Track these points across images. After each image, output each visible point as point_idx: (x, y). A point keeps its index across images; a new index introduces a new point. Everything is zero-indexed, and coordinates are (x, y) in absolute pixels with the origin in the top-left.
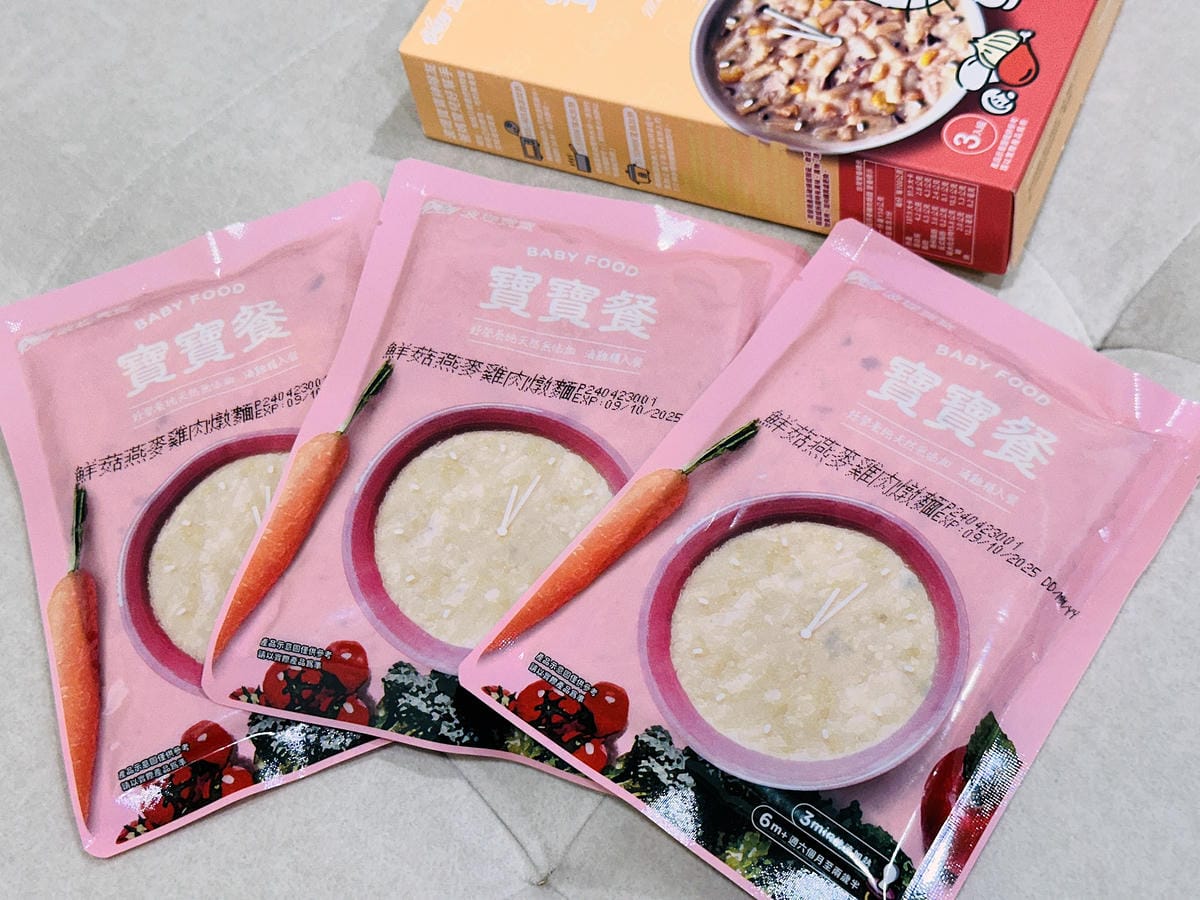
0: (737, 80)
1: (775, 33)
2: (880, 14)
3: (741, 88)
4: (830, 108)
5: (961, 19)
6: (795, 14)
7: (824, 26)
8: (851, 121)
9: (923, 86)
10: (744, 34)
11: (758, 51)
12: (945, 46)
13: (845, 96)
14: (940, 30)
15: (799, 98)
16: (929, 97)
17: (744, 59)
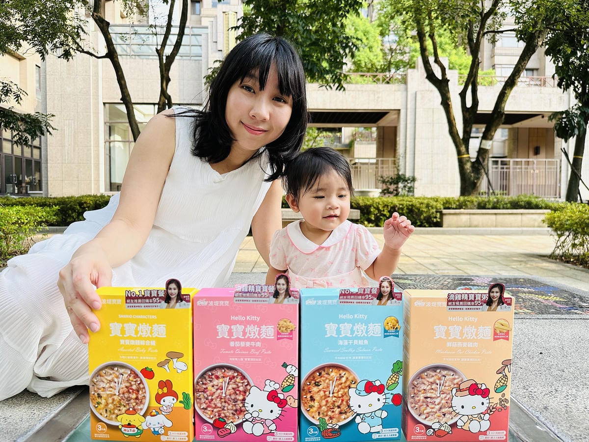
0: (422, 378)
1: (438, 382)
2: (449, 401)
3: (420, 380)
4: (419, 400)
5: (452, 419)
6: (444, 384)
7: (443, 391)
8: (417, 406)
9: (430, 417)
10: (436, 375)
11: (431, 380)
12: (443, 418)
13: (423, 402)
14: (447, 416)
15: (421, 393)
16: (427, 419)
17: (429, 378)
